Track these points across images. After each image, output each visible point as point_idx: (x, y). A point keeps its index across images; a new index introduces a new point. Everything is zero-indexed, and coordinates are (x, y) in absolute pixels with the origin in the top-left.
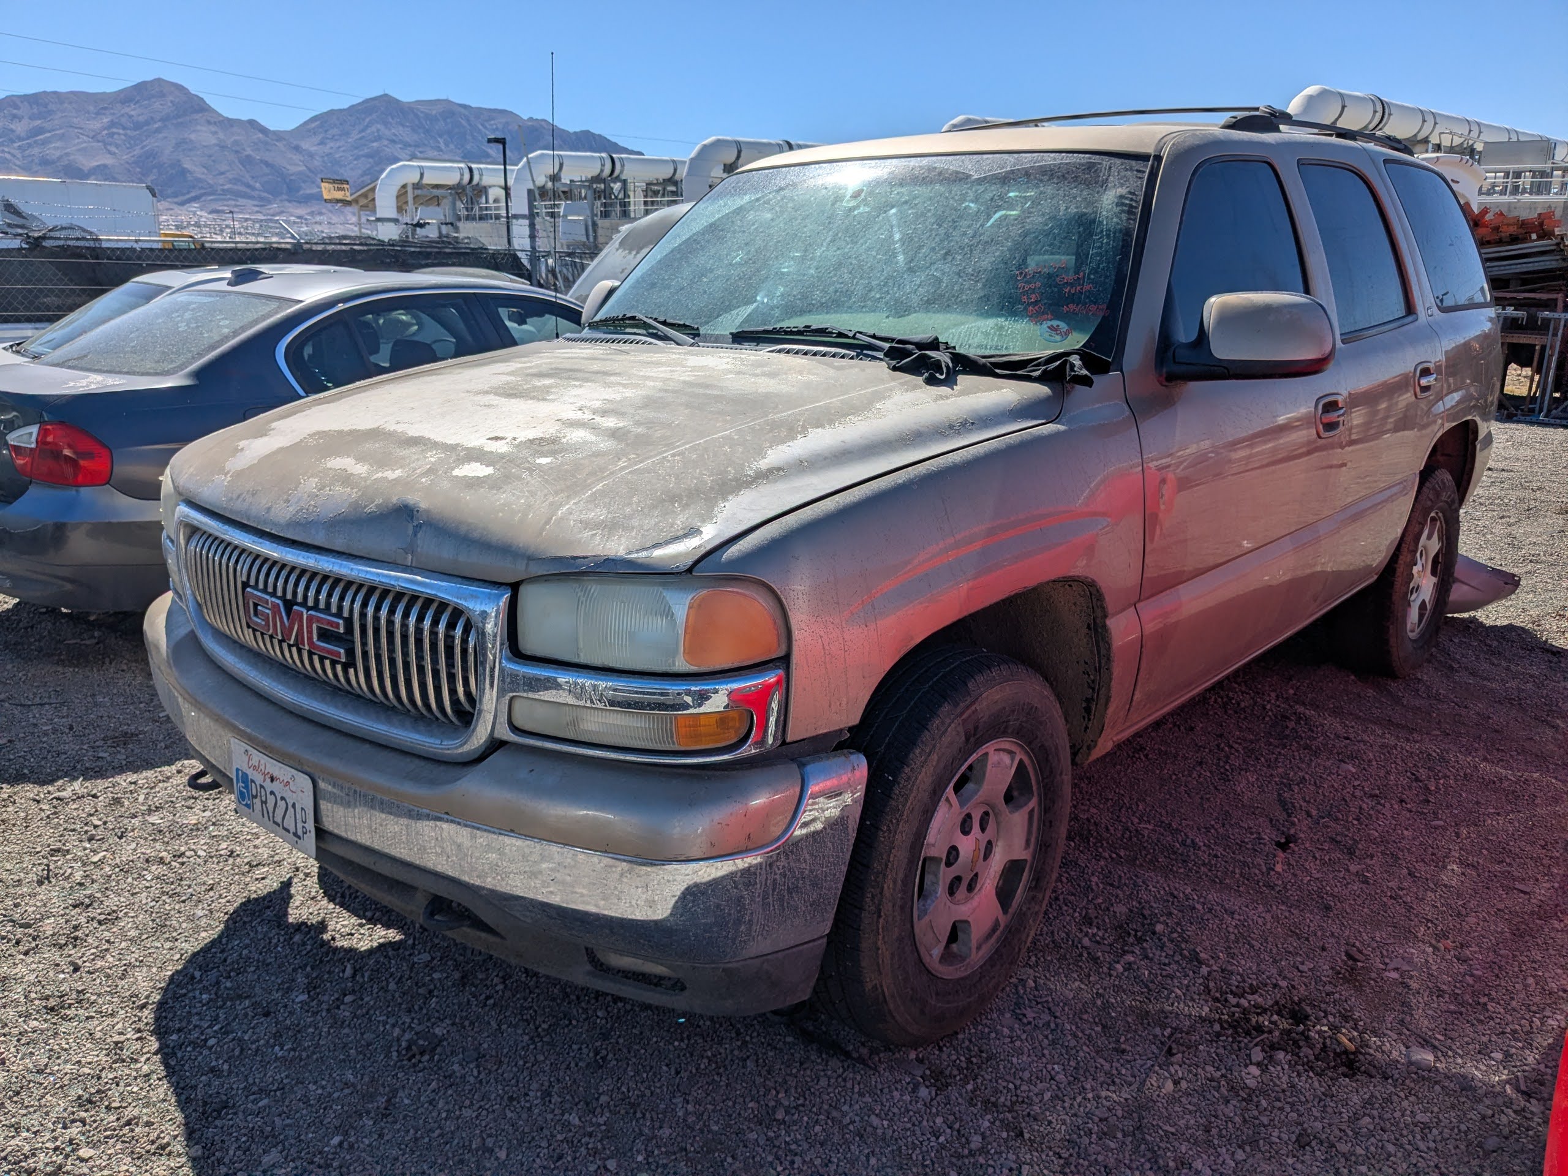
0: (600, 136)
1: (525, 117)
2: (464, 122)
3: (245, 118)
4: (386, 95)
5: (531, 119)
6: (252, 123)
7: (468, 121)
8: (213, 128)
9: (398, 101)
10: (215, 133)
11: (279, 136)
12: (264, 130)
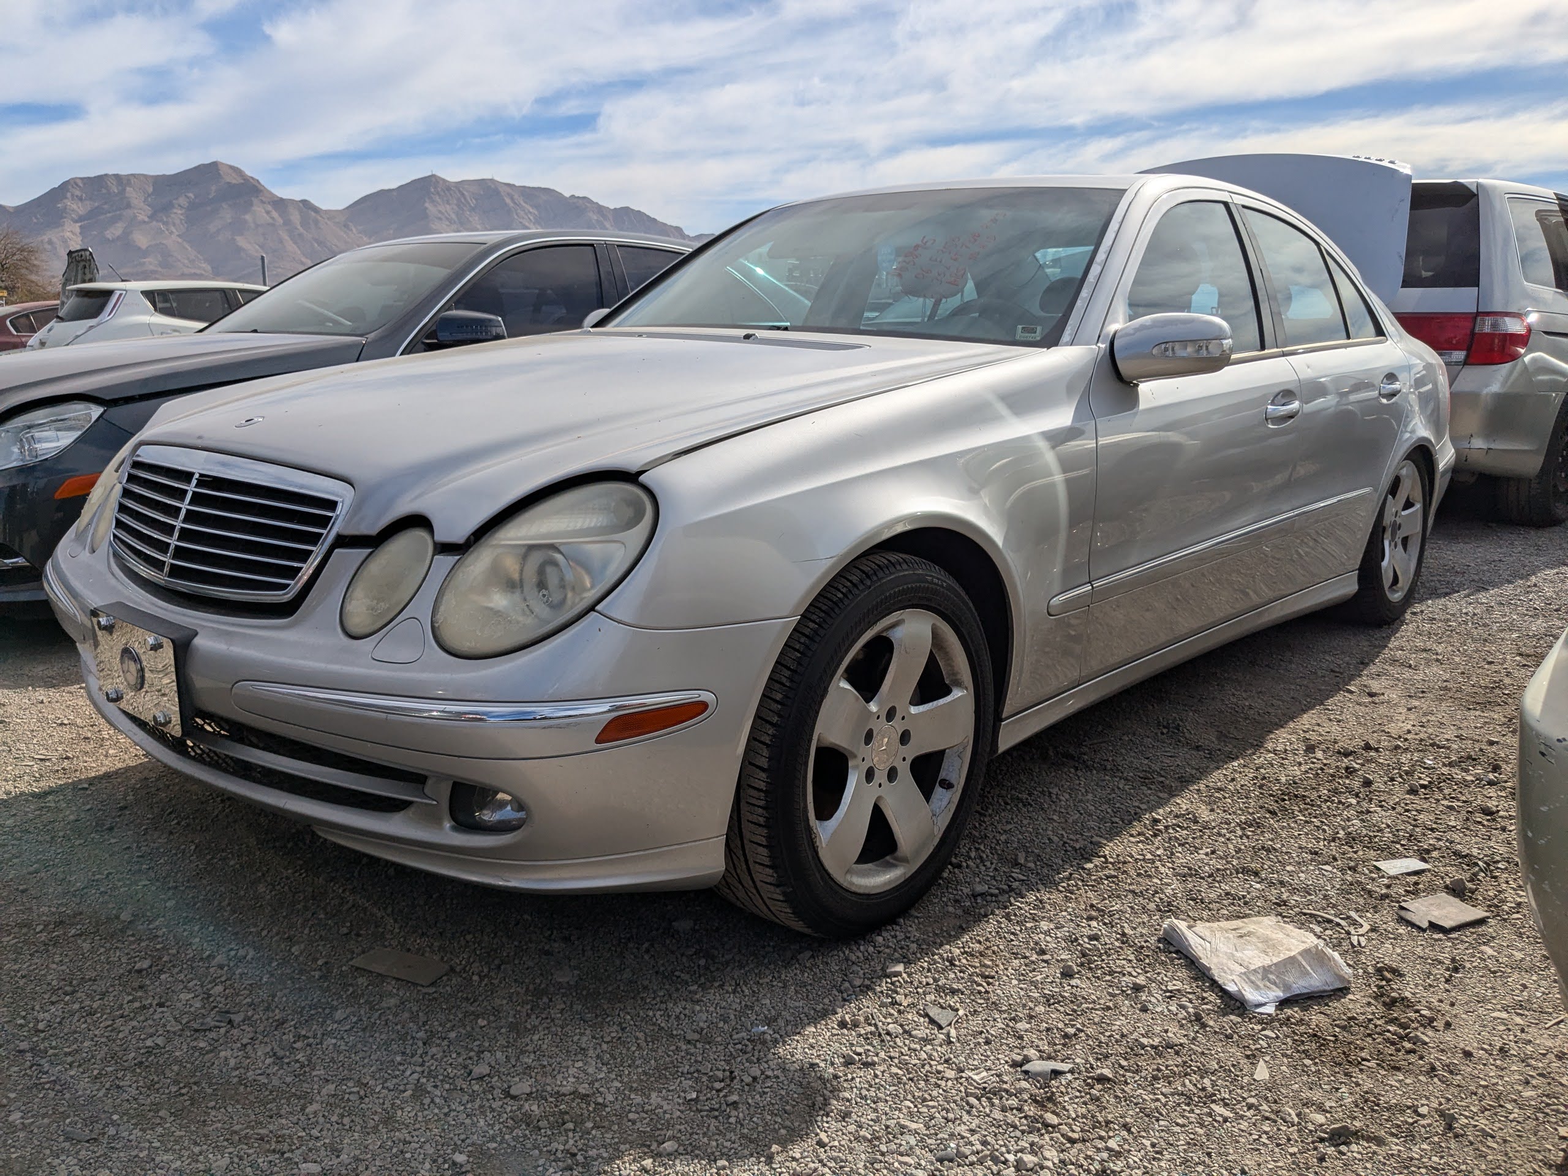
0: (639, 212)
1: (567, 194)
2: (508, 201)
3: (298, 198)
4: (433, 176)
5: (573, 196)
6: (305, 202)
7: (512, 199)
8: (269, 208)
9: (444, 180)
10: (268, 213)
11: (331, 214)
12: (316, 210)
